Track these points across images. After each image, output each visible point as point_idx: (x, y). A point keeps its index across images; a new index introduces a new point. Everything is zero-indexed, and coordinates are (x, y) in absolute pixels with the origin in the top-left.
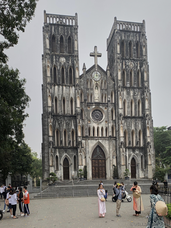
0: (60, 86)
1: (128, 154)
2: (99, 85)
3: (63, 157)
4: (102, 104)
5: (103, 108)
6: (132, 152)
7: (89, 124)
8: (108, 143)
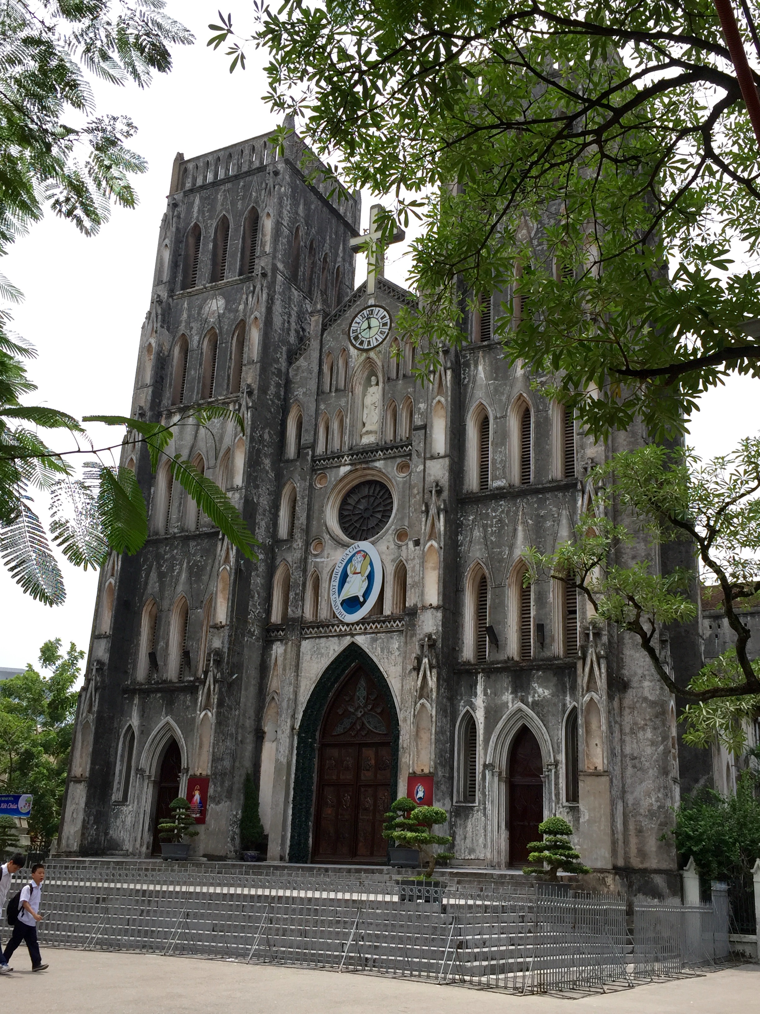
0: (191, 413)
1: (485, 707)
2: (380, 364)
3: (154, 733)
4: (384, 449)
5: (389, 469)
6: (512, 693)
7: (316, 556)
8: (399, 646)
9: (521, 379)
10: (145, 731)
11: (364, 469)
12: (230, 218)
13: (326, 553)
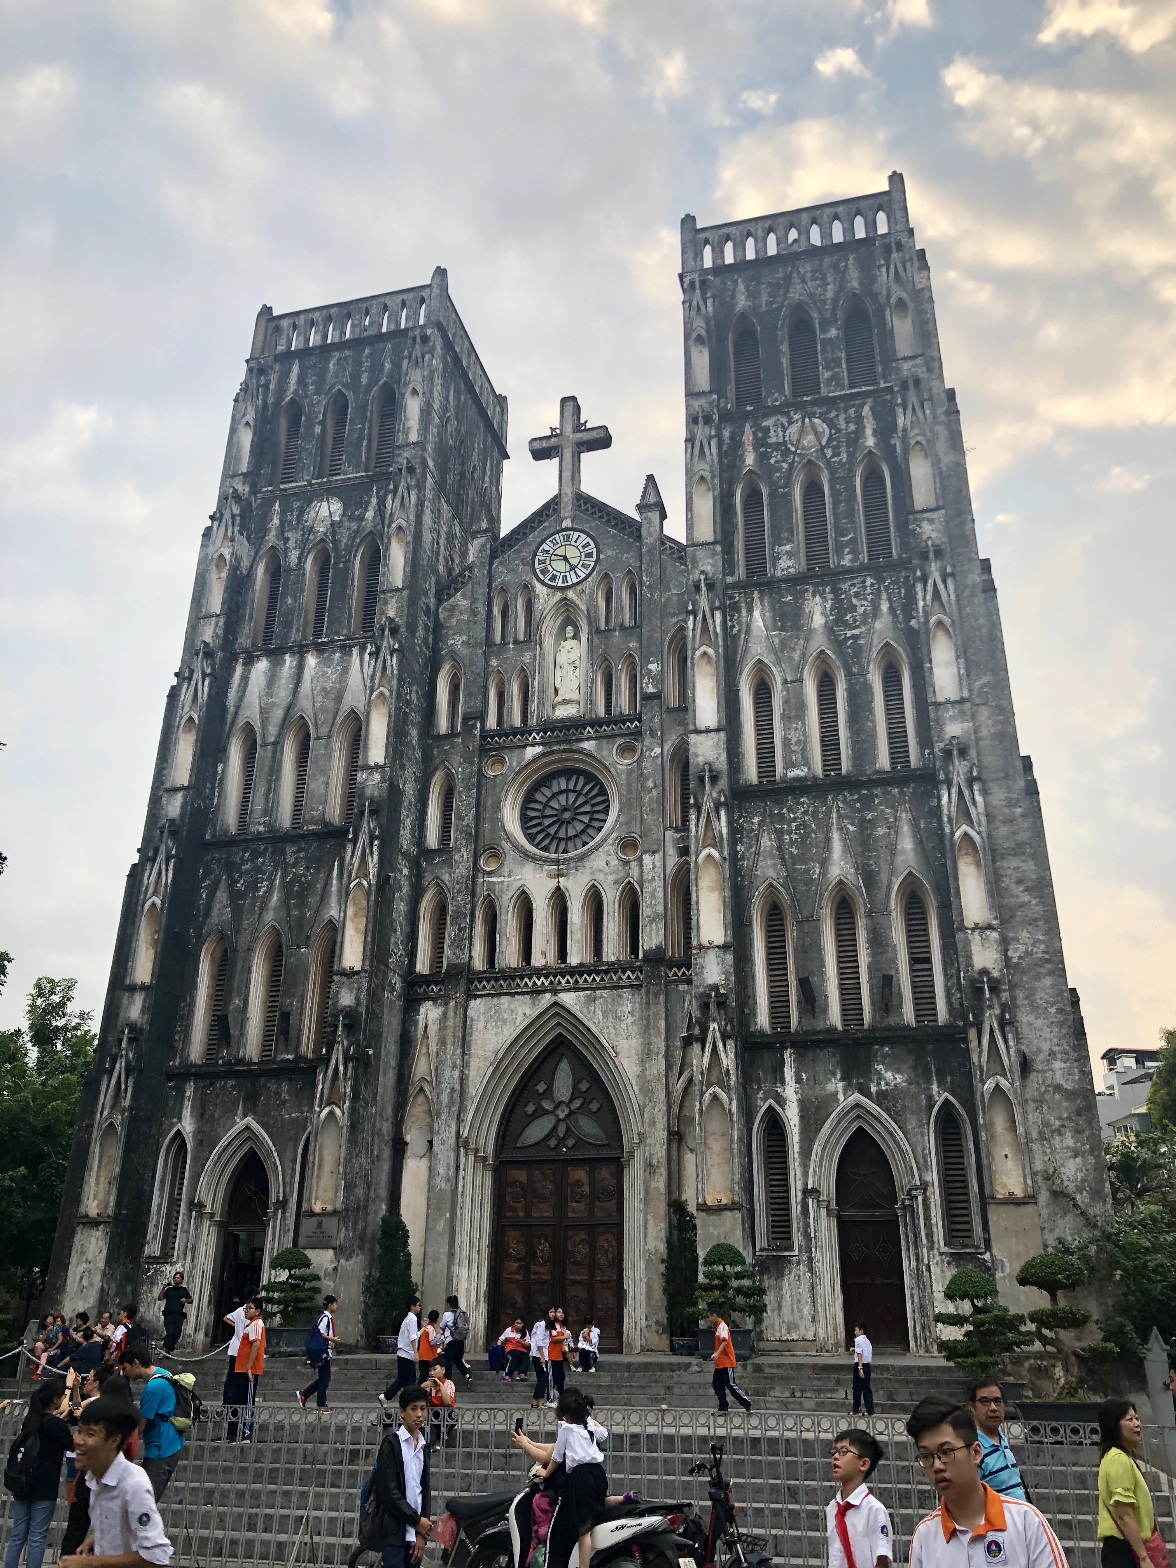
0: (287, 657)
1: (799, 1100)
2: (583, 607)
3: (222, 1144)
4: (596, 723)
5: (605, 753)
6: (842, 1079)
7: (490, 873)
8: (633, 1010)
9: (821, 630)
10: (205, 1141)
11: (564, 751)
12: (350, 395)
13: (506, 870)
